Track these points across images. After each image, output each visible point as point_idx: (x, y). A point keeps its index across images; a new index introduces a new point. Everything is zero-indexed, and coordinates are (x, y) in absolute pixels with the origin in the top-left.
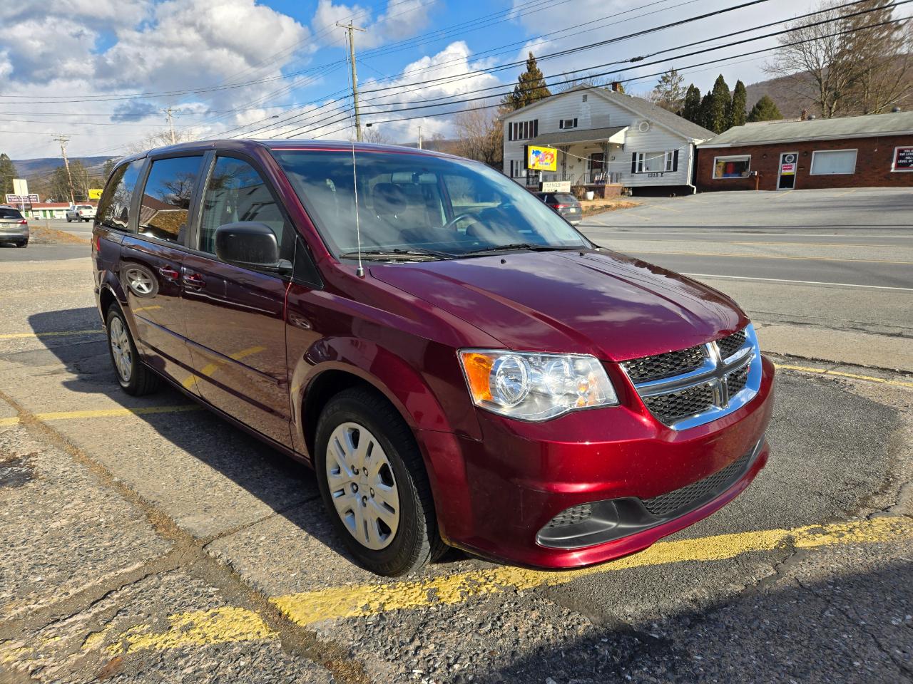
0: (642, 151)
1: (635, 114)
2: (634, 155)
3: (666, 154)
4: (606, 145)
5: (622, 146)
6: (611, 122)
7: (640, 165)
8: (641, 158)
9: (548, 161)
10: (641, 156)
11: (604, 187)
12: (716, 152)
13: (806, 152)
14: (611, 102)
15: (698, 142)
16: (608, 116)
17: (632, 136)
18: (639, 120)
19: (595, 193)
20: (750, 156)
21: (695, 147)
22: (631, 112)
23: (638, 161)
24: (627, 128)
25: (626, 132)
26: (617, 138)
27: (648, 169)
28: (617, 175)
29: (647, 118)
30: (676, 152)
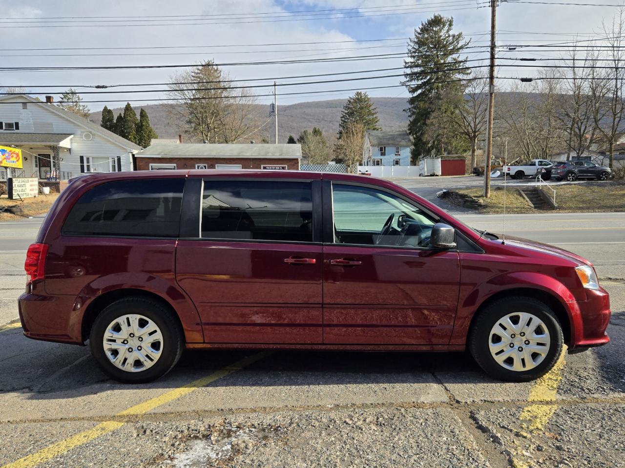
0: (88, 155)
1: (79, 126)
2: (82, 158)
3: (111, 160)
4: (56, 149)
5: (69, 150)
6: (55, 129)
7: (88, 167)
8: (88, 162)
9: (14, 159)
10: (88, 159)
11: (58, 183)
12: (150, 160)
13: (211, 165)
14: (53, 112)
15: (135, 152)
16: (51, 124)
17: (78, 143)
18: (83, 130)
19: (50, 188)
20: (175, 165)
21: (133, 155)
22: (74, 123)
23: (85, 164)
24: (72, 136)
25: (71, 139)
26: (65, 143)
27: (95, 170)
28: (68, 174)
29: (90, 130)
30: (119, 159)
